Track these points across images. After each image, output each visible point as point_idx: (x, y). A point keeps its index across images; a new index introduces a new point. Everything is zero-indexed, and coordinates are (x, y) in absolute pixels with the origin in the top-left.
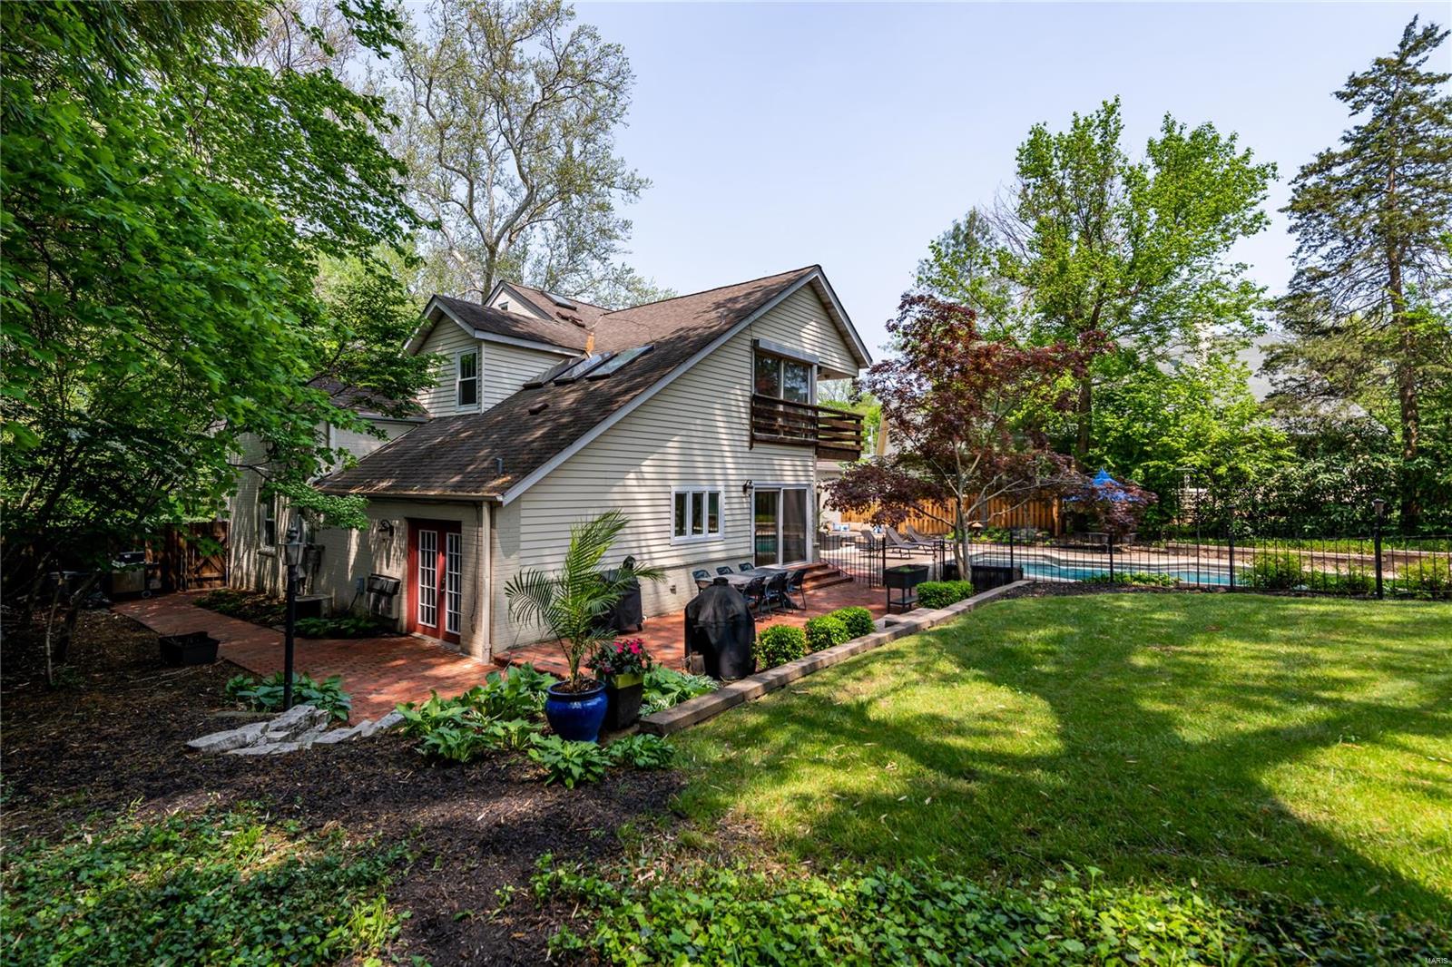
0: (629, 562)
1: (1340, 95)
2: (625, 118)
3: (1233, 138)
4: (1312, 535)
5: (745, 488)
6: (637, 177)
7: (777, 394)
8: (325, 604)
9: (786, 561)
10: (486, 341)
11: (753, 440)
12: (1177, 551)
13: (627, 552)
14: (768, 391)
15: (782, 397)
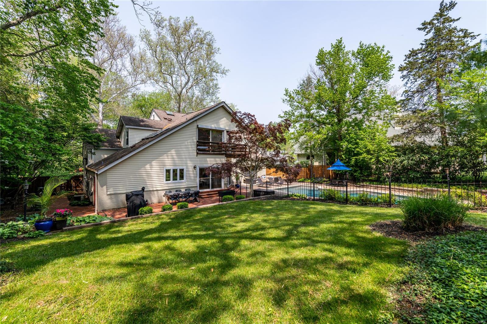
0: (143, 189)
1: (419, 29)
2: (220, 51)
3: (383, 47)
4: (405, 182)
5: (195, 167)
6: (225, 69)
7: (209, 140)
8: (82, 197)
9: (212, 188)
10: (130, 128)
11: (197, 154)
12: (363, 186)
13: (143, 186)
14: (204, 139)
15: (211, 141)
